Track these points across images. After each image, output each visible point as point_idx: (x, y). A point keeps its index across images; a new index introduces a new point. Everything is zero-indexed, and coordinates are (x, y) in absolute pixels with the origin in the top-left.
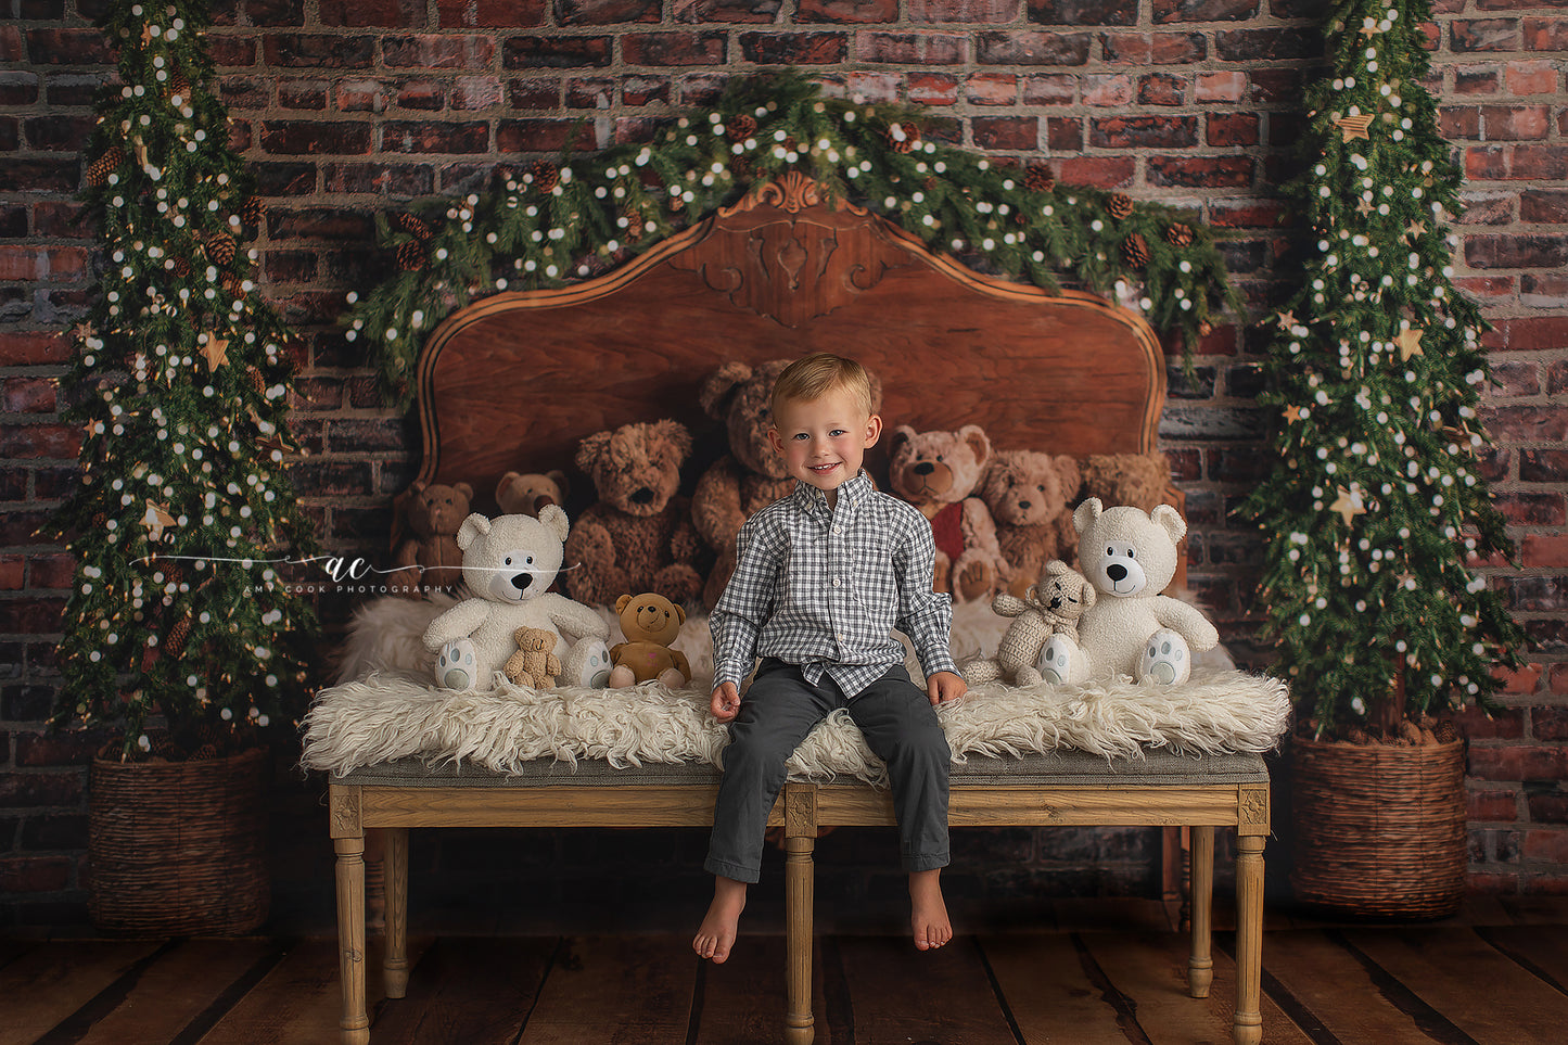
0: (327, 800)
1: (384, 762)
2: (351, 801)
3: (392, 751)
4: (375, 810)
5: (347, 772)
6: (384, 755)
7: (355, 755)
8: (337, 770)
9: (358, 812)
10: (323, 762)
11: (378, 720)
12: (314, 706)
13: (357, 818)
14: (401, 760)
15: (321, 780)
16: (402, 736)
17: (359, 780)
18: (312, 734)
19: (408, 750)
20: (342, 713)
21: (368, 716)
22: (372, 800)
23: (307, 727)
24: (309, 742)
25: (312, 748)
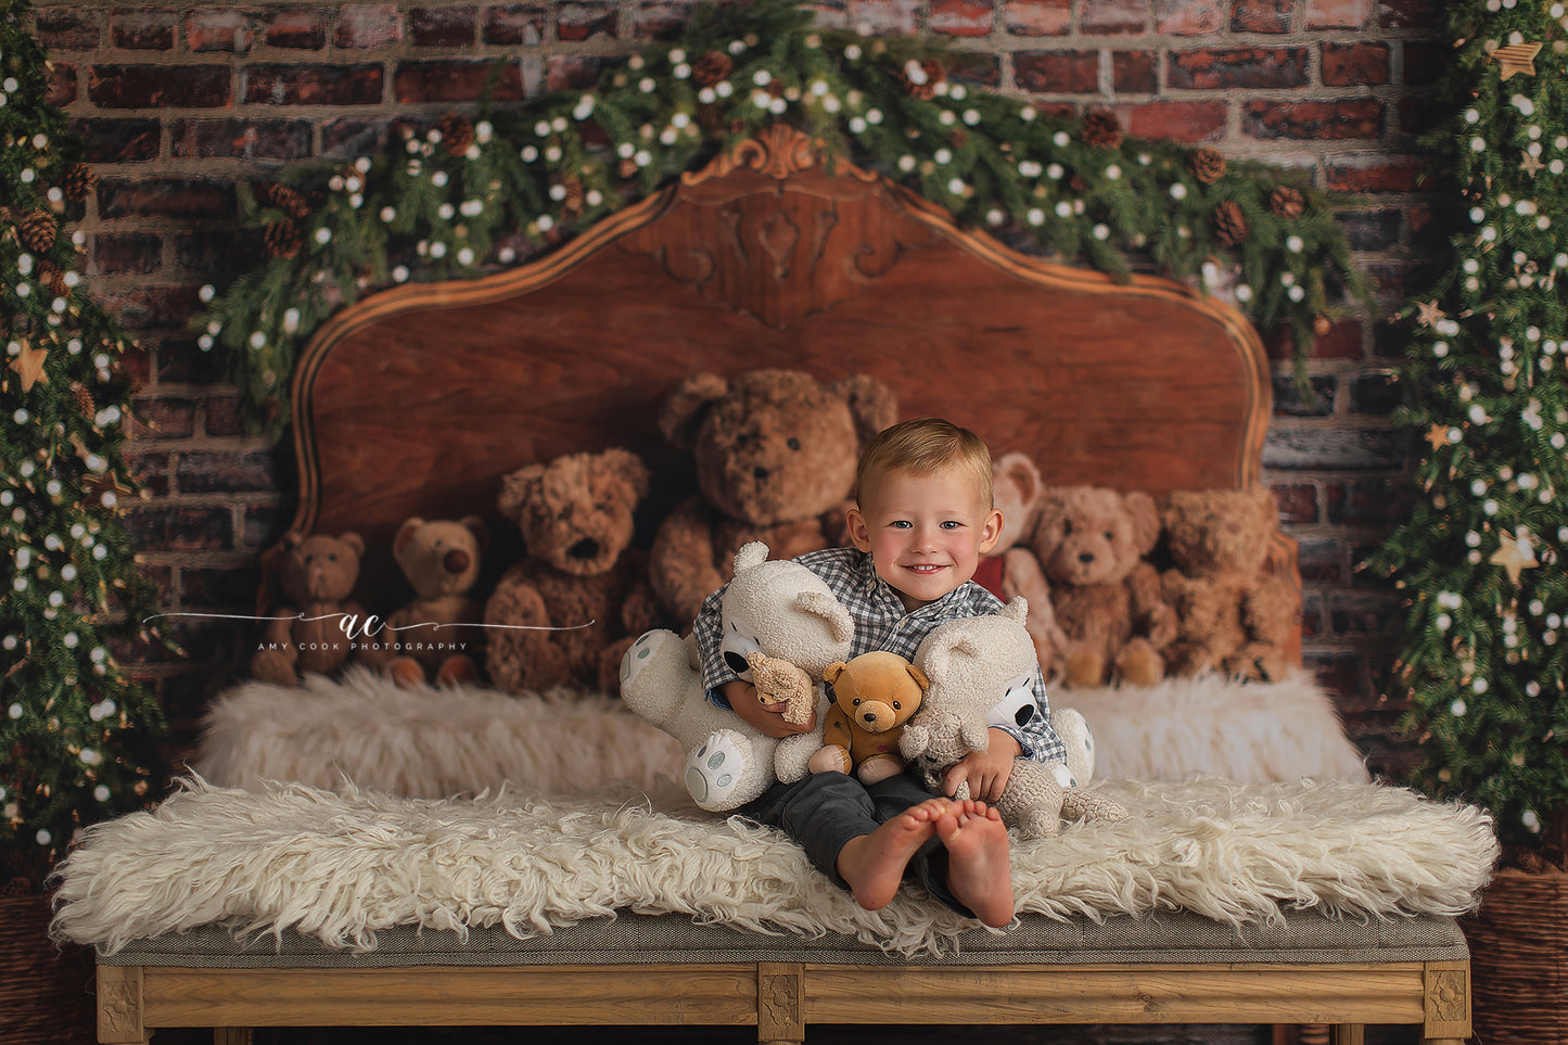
0: (94, 987)
1: (172, 933)
2: (128, 989)
3: (184, 915)
4: (162, 1001)
5: (119, 946)
6: (169, 923)
7: (129, 922)
8: (103, 945)
9: (136, 1005)
10: (82, 933)
11: (163, 871)
12: (72, 849)
13: (136, 1013)
14: (200, 929)
15: (82, 959)
16: (197, 894)
17: (140, 958)
18: (66, 891)
19: (207, 915)
20: (112, 861)
21: (150, 865)
22: (158, 986)
23: (59, 881)
24: (62, 903)
25: (65, 913)
